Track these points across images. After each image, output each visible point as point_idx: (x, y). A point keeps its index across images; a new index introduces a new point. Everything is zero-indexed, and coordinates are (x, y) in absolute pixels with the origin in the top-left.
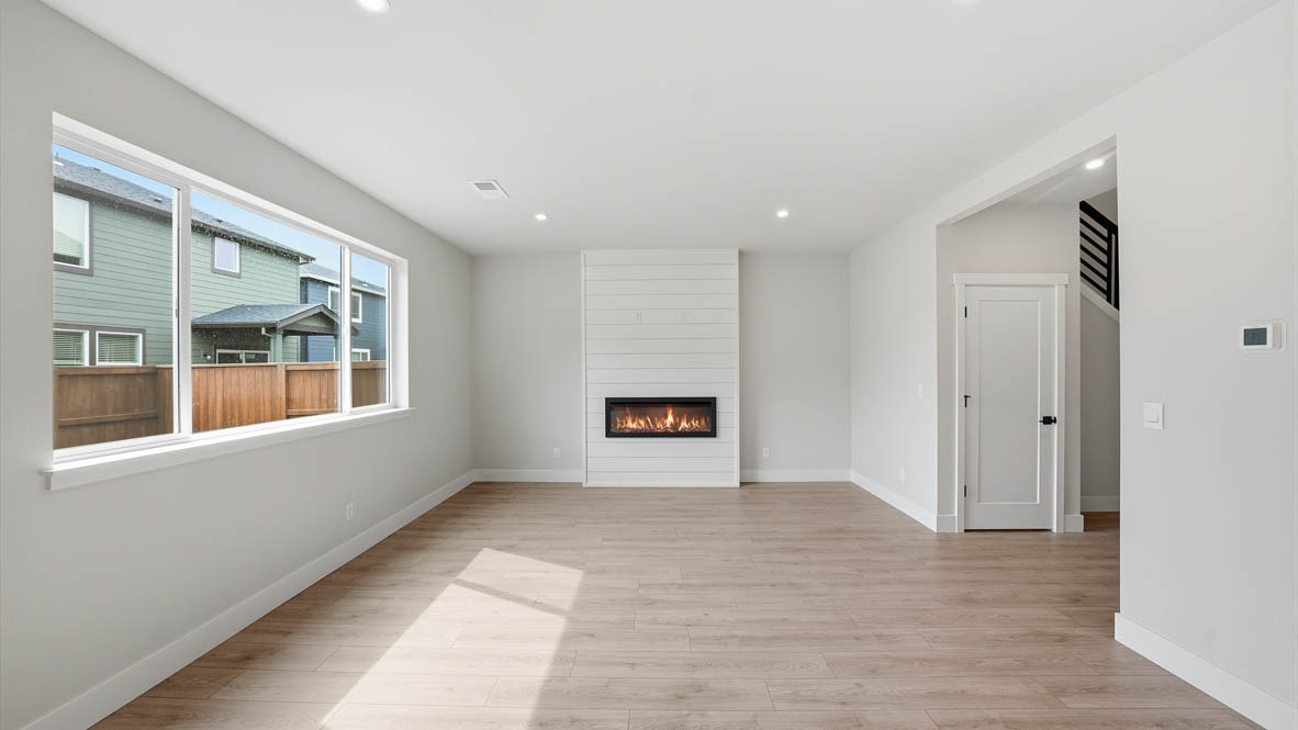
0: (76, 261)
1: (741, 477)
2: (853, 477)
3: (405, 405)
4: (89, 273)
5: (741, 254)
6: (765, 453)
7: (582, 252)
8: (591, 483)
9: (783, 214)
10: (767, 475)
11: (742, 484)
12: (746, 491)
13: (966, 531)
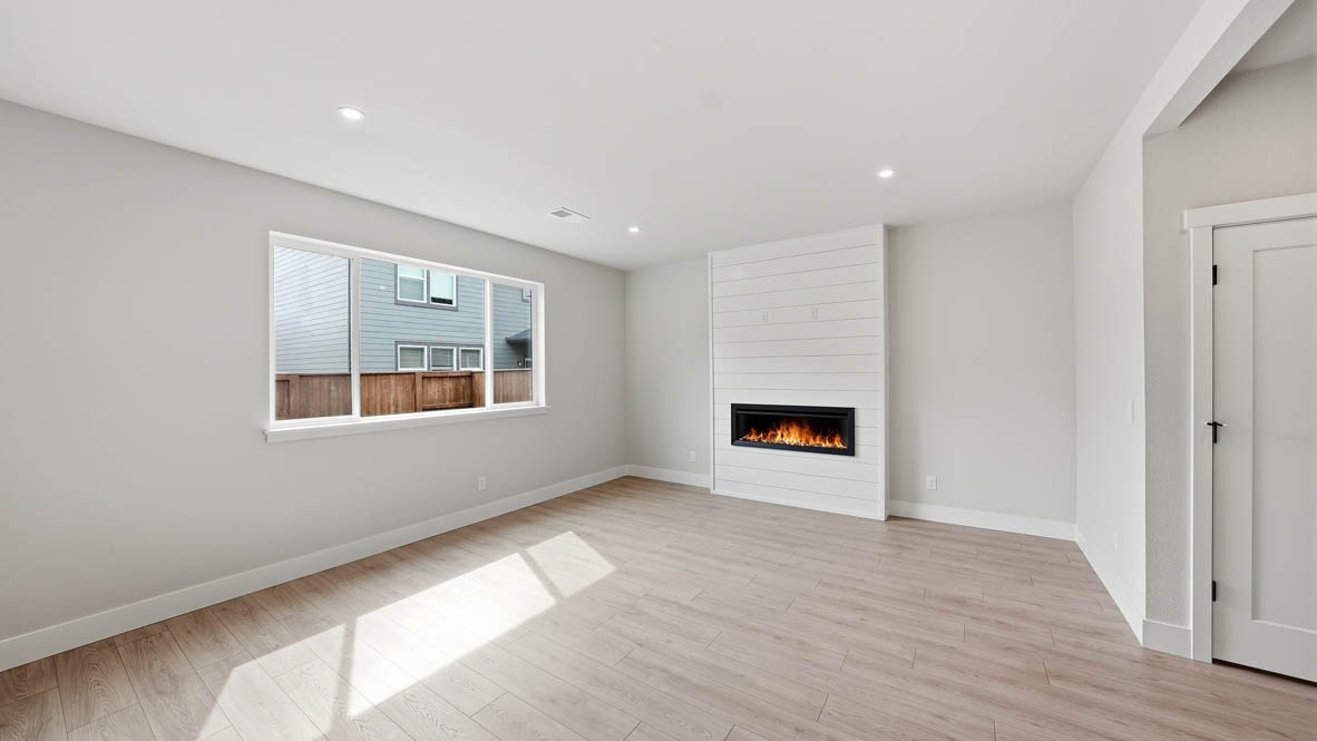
0: (450, 302)
1: (887, 507)
2: (1077, 537)
3: (543, 404)
4: (456, 310)
5: (891, 231)
6: (929, 482)
7: (709, 255)
8: (718, 491)
9: (886, 174)
10: (930, 512)
11: (890, 518)
12: (894, 525)
13: (1215, 661)
